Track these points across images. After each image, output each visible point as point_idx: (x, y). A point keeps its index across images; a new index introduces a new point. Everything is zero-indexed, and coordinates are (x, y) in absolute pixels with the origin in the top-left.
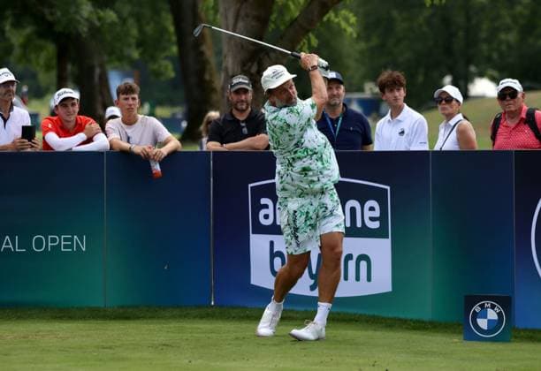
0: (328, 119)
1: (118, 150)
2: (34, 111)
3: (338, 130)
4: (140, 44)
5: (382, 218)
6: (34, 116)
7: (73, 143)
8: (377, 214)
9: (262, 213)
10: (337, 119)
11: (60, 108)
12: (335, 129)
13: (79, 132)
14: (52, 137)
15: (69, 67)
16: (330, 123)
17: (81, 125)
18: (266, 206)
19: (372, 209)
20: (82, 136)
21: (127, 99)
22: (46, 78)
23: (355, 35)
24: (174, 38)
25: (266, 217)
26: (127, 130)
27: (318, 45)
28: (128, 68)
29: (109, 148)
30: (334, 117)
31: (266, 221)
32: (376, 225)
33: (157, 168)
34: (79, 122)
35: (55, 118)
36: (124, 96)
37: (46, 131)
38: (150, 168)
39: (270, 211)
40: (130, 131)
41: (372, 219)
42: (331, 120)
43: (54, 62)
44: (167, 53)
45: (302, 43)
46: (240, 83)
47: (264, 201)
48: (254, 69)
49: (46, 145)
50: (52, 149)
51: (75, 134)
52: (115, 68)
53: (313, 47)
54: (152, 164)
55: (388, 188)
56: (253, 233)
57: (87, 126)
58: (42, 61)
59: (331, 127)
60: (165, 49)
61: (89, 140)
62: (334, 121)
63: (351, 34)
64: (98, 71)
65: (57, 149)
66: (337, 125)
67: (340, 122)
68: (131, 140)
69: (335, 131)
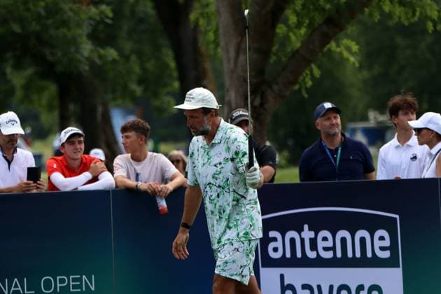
0: (327, 151)
1: (123, 188)
2: (38, 151)
3: (338, 159)
4: (141, 82)
5: (393, 248)
6: (38, 157)
7: (78, 182)
8: (387, 243)
9: (271, 246)
10: (337, 150)
11: (66, 146)
12: (335, 159)
13: (84, 171)
14: (58, 178)
15: (72, 107)
16: (329, 153)
17: (85, 164)
18: (275, 239)
19: (382, 238)
20: (87, 175)
22: (48, 118)
23: (357, 65)
24: (175, 74)
25: (275, 250)
26: (136, 167)
27: (321, 75)
28: (130, 105)
29: (114, 186)
30: (333, 148)
31: (275, 254)
32: (386, 254)
33: (163, 204)
34: (84, 161)
35: (60, 158)
37: (51, 171)
38: (156, 204)
39: (279, 244)
40: (139, 168)
41: (382, 249)
42: (331, 150)
43: (56, 103)
44: (169, 89)
45: (304, 75)
46: (241, 116)
47: (272, 234)
49: (52, 186)
50: (57, 189)
51: (80, 173)
52: (118, 106)
53: (316, 78)
54: (159, 200)
55: (397, 216)
56: (263, 266)
57: (92, 165)
58: (44, 102)
59: (331, 157)
60: (165, 85)
61: (95, 179)
62: (334, 152)
63: (354, 63)
64: (100, 109)
65: (63, 189)
66: (337, 155)
67: (339, 151)
68: (139, 177)
69: (335, 162)
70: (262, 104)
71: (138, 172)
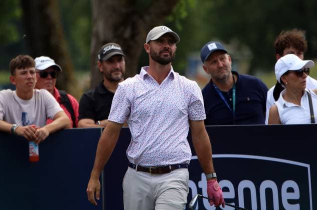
3: (234, 103)
8: (296, 195)
10: (231, 92)
12: (231, 103)
19: (290, 190)
21: (25, 73)
30: (226, 91)
36: (22, 70)
40: (26, 106)
42: (224, 94)
48: (127, 34)
55: (308, 167)
59: (226, 102)
66: (232, 99)
67: (234, 94)
68: (26, 117)
69: (232, 107)
70: (133, 36)
71: (25, 111)
